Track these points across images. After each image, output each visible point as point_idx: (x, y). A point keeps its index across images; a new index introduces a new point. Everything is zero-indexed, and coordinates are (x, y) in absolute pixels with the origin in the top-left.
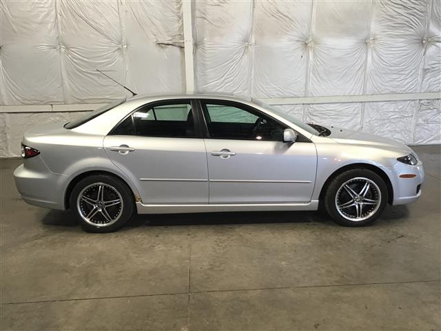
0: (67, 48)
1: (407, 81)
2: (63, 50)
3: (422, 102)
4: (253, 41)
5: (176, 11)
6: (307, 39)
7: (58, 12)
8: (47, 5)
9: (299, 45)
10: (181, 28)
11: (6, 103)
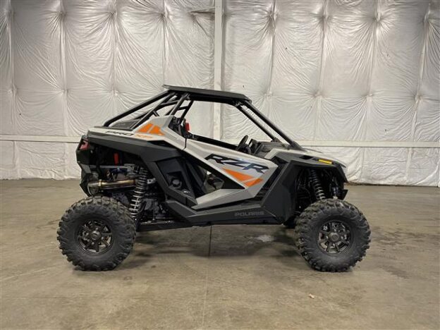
0: (120, 93)
1: (401, 131)
2: (116, 94)
3: (415, 149)
4: (271, 93)
5: (209, 67)
6: (316, 93)
7: (115, 64)
8: (107, 59)
9: (309, 97)
10: (212, 81)
11: (67, 134)
